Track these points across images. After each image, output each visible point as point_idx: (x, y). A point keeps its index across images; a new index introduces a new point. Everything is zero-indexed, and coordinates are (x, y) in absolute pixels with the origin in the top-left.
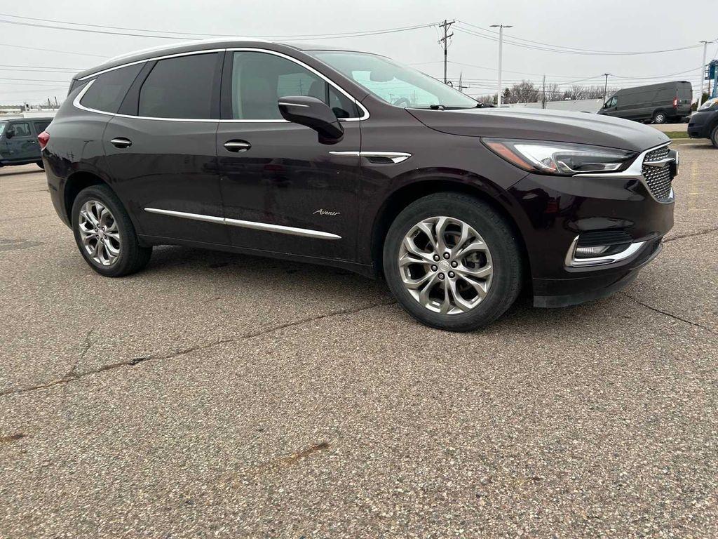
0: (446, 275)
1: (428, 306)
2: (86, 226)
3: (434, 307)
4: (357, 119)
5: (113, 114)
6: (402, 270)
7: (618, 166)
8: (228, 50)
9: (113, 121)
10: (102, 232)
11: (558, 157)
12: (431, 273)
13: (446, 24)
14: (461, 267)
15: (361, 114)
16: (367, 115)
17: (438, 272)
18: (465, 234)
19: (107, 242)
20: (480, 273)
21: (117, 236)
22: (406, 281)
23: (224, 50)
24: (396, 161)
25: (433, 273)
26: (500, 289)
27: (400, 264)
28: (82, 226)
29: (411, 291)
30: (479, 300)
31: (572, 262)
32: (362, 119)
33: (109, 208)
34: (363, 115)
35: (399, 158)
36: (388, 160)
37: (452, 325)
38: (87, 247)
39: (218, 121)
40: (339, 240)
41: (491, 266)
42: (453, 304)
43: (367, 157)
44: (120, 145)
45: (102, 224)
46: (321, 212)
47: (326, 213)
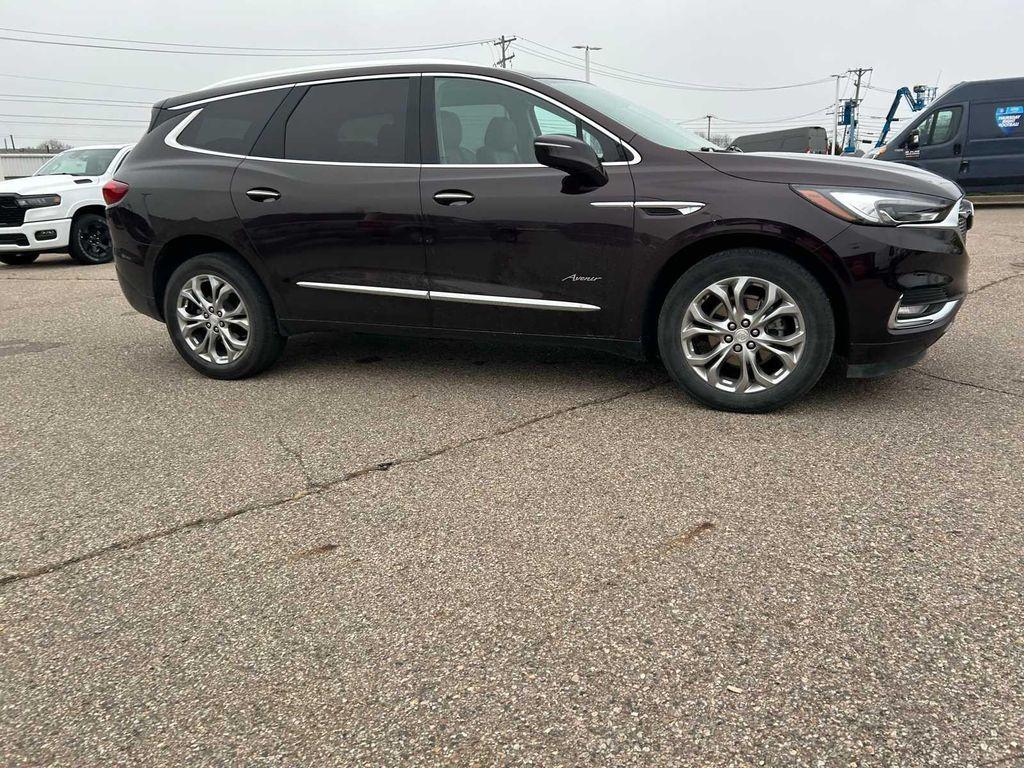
0: (744, 346)
1: (718, 386)
2: (187, 310)
3: (726, 386)
4: (625, 163)
5: (244, 157)
6: (684, 345)
7: (934, 216)
8: (424, 74)
9: (244, 166)
10: (216, 320)
11: (880, 206)
12: (723, 346)
13: (503, 41)
14: (763, 336)
15: (628, 157)
16: (637, 159)
17: (733, 343)
18: (771, 297)
19: (226, 331)
20: (790, 340)
21: (245, 322)
22: (689, 357)
23: (419, 75)
24: (685, 212)
25: (727, 344)
26: (812, 356)
27: (682, 338)
28: (182, 311)
29: (695, 369)
30: (787, 373)
31: (893, 323)
32: (631, 163)
33: (232, 281)
34: (631, 158)
35: (688, 208)
36: (674, 211)
37: (752, 405)
38: (188, 340)
39: (418, 166)
40: (597, 311)
41: (802, 333)
42: (753, 380)
43: (644, 208)
44: (260, 198)
45: (219, 306)
46: (574, 277)
47: (581, 279)
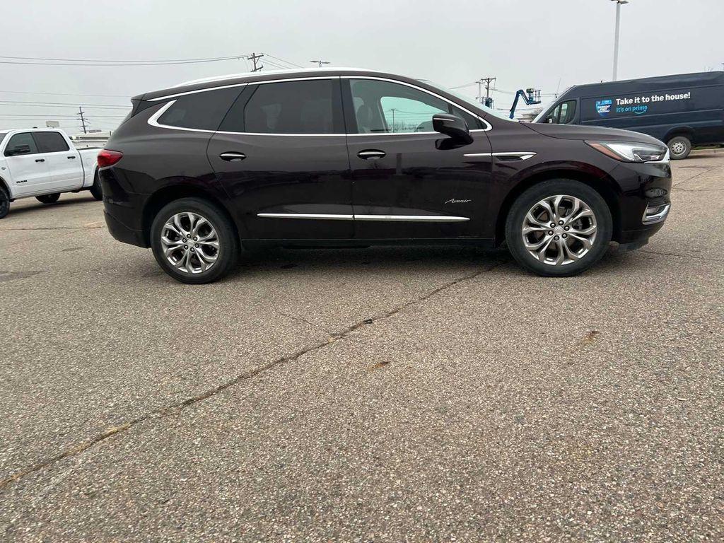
0: (560, 236)
1: (545, 262)
2: (168, 237)
3: (549, 262)
4: (482, 130)
5: (214, 132)
6: (524, 238)
7: (658, 157)
8: (342, 77)
9: (214, 137)
10: (191, 243)
11: (635, 152)
12: (548, 237)
13: (254, 57)
14: (572, 230)
15: (484, 126)
16: (489, 127)
17: (554, 235)
18: (576, 206)
19: (200, 250)
20: (588, 231)
21: (216, 244)
22: (527, 245)
23: (338, 77)
24: (524, 158)
25: (550, 236)
26: (601, 240)
27: (523, 233)
28: (165, 239)
29: (531, 253)
30: (587, 251)
31: (646, 218)
32: (486, 130)
33: (206, 216)
34: (486, 127)
35: (526, 156)
36: (518, 158)
37: (566, 272)
38: (169, 259)
39: (345, 135)
40: (467, 221)
41: (594, 227)
42: (566, 257)
43: (498, 157)
44: (228, 159)
45: (195, 233)
46: (453, 201)
47: (458, 201)
